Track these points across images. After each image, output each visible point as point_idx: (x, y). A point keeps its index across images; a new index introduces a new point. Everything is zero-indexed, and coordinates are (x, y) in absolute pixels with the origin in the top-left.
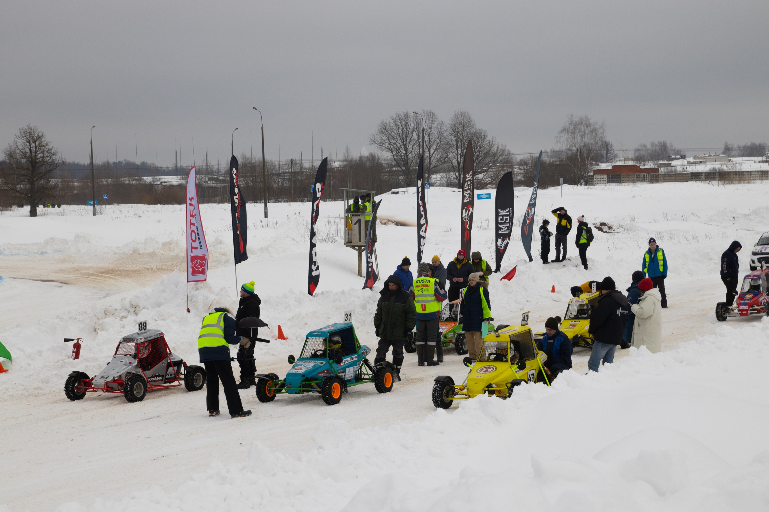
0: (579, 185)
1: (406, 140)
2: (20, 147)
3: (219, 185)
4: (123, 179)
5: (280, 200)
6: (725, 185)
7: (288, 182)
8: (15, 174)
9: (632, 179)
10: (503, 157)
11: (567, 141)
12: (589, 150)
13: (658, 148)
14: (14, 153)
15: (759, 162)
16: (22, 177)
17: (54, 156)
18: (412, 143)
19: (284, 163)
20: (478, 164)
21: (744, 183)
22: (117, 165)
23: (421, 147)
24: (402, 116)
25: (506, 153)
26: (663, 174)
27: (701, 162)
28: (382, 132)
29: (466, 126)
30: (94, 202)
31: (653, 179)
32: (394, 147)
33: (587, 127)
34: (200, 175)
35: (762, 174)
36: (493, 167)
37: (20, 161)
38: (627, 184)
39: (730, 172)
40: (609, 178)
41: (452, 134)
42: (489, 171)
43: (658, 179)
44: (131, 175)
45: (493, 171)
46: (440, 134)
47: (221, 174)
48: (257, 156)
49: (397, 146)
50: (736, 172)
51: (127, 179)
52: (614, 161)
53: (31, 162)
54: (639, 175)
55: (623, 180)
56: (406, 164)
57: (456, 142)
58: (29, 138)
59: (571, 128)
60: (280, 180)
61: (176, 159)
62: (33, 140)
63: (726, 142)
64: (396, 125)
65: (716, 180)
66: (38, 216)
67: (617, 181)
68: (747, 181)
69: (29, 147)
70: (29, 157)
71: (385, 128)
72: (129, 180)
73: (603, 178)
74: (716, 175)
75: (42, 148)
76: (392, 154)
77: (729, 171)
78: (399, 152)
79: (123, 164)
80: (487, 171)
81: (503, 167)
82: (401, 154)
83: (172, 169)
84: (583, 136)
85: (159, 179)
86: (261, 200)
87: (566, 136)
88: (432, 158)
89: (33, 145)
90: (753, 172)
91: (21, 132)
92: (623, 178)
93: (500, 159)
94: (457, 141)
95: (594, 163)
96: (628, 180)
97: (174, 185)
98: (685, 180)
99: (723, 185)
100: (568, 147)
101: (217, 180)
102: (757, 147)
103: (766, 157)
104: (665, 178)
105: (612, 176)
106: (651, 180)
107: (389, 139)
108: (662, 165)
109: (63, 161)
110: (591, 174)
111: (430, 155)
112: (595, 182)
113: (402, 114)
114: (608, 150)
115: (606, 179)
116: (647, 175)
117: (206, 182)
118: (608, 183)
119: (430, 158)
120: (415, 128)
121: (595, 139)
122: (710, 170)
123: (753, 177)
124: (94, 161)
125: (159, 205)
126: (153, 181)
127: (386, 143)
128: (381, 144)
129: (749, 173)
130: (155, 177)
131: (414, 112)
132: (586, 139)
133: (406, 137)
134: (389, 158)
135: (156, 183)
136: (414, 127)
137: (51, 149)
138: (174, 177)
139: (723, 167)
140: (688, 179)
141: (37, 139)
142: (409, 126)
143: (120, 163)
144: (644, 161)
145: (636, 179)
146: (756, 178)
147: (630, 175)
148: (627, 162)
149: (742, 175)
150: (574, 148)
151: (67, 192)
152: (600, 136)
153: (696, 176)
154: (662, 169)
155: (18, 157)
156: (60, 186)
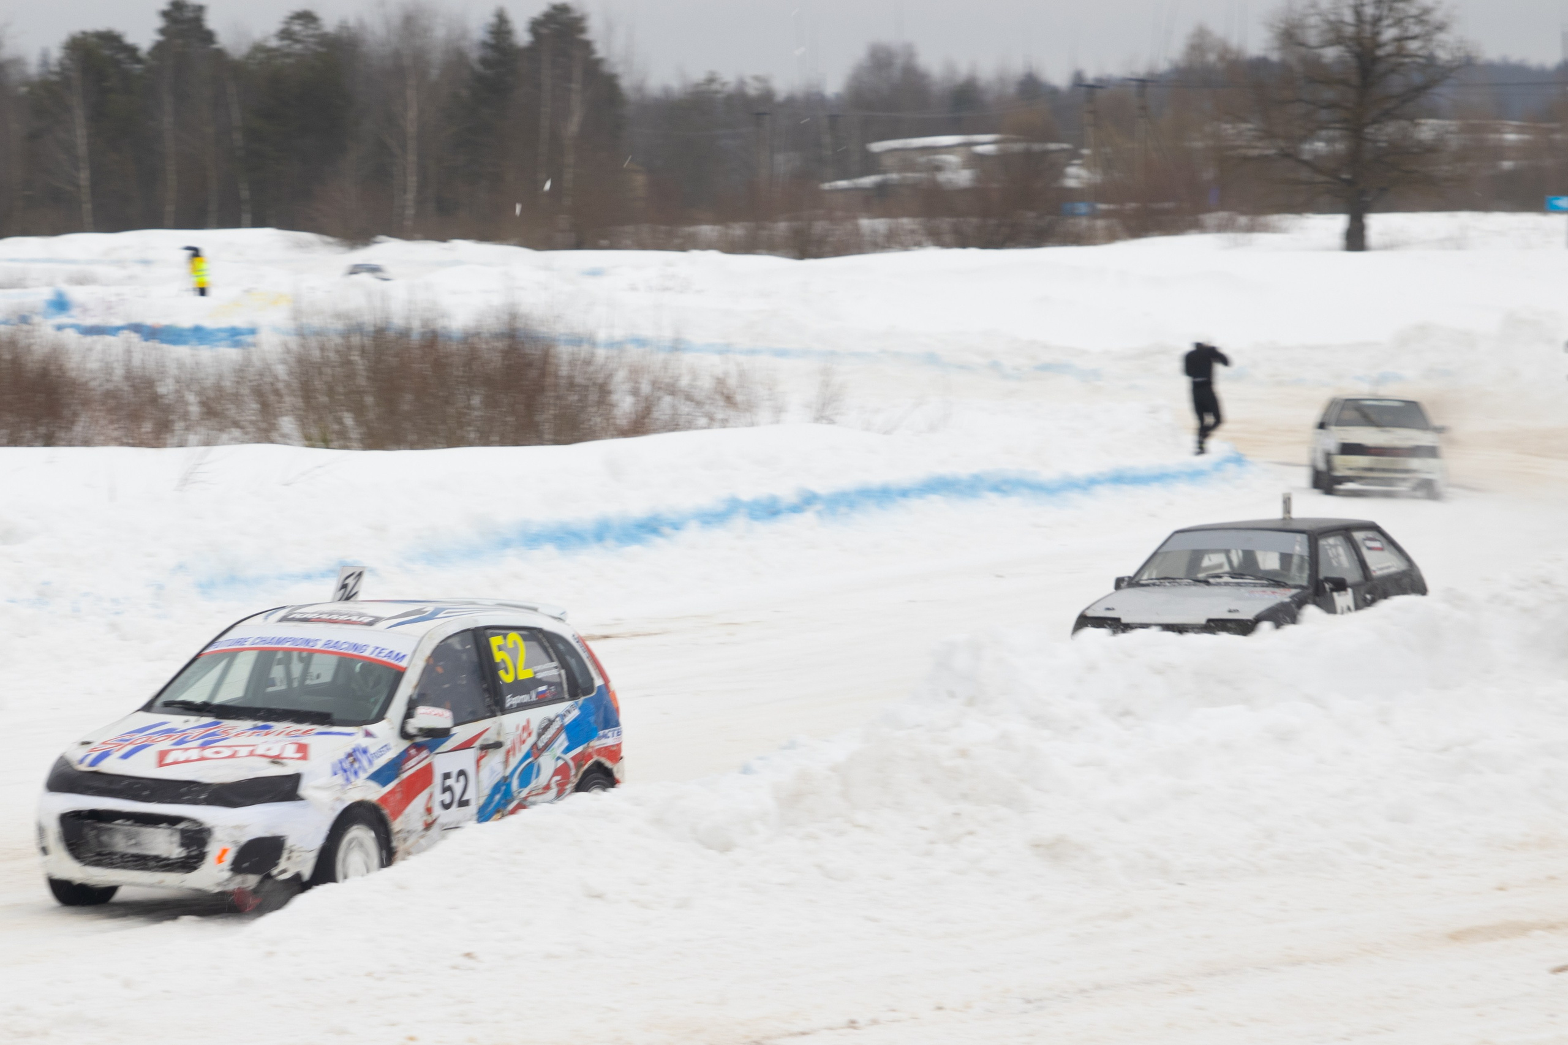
8: (1298, 99)
14: (1300, 28)
16: (1323, 111)
17: (1440, 36)
66: (1372, 250)
70: (1353, 39)
151: (1477, 166)
155: (1312, 37)
156: (1454, 142)
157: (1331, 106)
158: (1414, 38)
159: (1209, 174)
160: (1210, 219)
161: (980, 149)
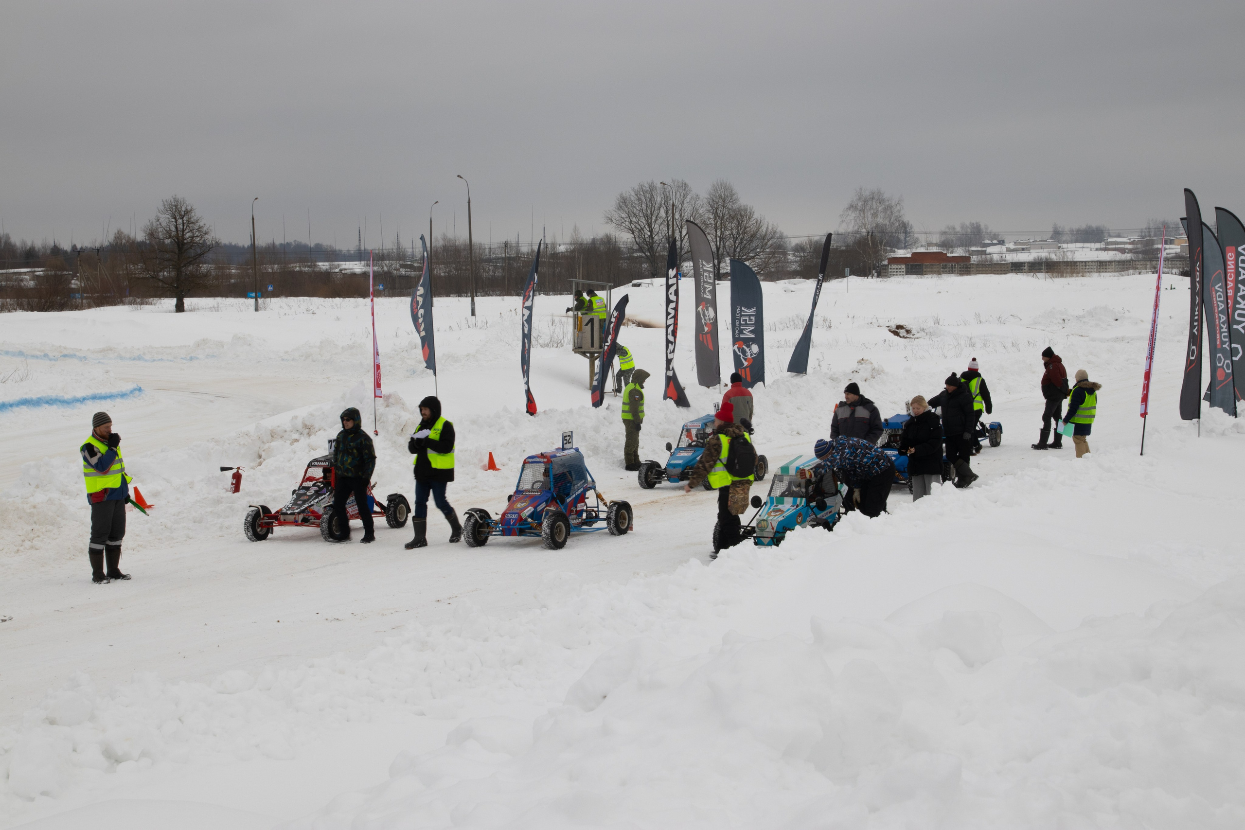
0: (870, 277)
1: (651, 218)
2: (164, 224)
3: (413, 273)
4: (292, 265)
5: (491, 293)
6: (1053, 279)
7: (500, 271)
8: (157, 258)
9: (937, 270)
10: (774, 241)
11: (856, 220)
12: (883, 232)
13: (969, 230)
14: (156, 232)
15: (1097, 250)
16: (166, 262)
17: (207, 236)
18: (659, 221)
19: (496, 246)
20: (743, 250)
21: (1077, 276)
22: (285, 247)
23: (670, 227)
24: (646, 188)
25: (778, 235)
26: (975, 264)
27: (1023, 249)
28: (621, 207)
29: (727, 201)
30: (256, 295)
31: (963, 270)
32: (636, 227)
33: (880, 203)
34: (389, 260)
35: (1099, 266)
36: (761, 254)
37: (164, 243)
38: (930, 276)
39: (1060, 262)
40: (908, 269)
41: (709, 211)
42: (756, 258)
43: (969, 270)
44: (302, 261)
45: (761, 259)
46: (695, 210)
47: (416, 260)
48: (461, 236)
49: (639, 225)
50: (1067, 262)
51: (298, 265)
52: (914, 247)
53: (178, 245)
54: (946, 265)
55: (925, 271)
56: (651, 248)
57: (715, 221)
58: (175, 212)
59: (860, 204)
60: (490, 268)
61: (360, 240)
62: (180, 215)
63: (1055, 224)
64: (639, 199)
65: (1042, 272)
66: (186, 311)
67: (917, 272)
68: (1081, 274)
69: (175, 223)
70: (175, 236)
71: (625, 203)
72: (300, 267)
73: (900, 269)
74: (1042, 266)
75: (190, 225)
76: (633, 236)
77: (1058, 260)
78: (642, 233)
79: (292, 247)
80: (753, 259)
81: (774, 253)
82: (644, 236)
83: (354, 253)
84: (875, 215)
85: (338, 265)
86: (466, 293)
87: (854, 215)
88: (684, 242)
89: (180, 221)
90: (1089, 262)
91: (164, 205)
92: (925, 268)
93: (770, 242)
94: (715, 219)
95: (888, 248)
96: (932, 271)
97: (357, 273)
98: (1004, 272)
99: (1051, 278)
100: (856, 228)
101: (411, 267)
102: (1094, 231)
103: (1104, 244)
104: (978, 269)
105: (912, 266)
106: (960, 271)
107: (629, 217)
108: (975, 253)
109: (217, 242)
110: (886, 262)
111: (681, 238)
112: (890, 274)
113: (646, 185)
114: (906, 232)
115: (904, 270)
116: (955, 265)
117: (398, 270)
118: (906, 275)
119: (682, 241)
120: (663, 202)
121: (891, 219)
122: (1034, 260)
123: (1088, 269)
124: (256, 243)
125: (338, 298)
126: (331, 269)
127: (625, 221)
128: (620, 223)
129: (1084, 264)
130: (333, 263)
131: (661, 183)
132: (878, 219)
133: (652, 214)
134: (629, 240)
135: (334, 271)
136: (661, 201)
137: (202, 227)
138: (357, 263)
139: (1051, 255)
140: (1007, 270)
141: (185, 214)
142: (656, 200)
143: (288, 244)
144: (952, 247)
145: (942, 270)
146: (1092, 270)
147: (934, 265)
148: (931, 248)
149: (1075, 266)
150: (864, 230)
151: (222, 282)
152: (896, 215)
153: (1017, 267)
154: (974, 257)
155: (161, 236)
156: (213, 273)
157: (169, 260)
158: (197, 236)
159: (126, 283)
160: (127, 300)
161: (37, 273)
